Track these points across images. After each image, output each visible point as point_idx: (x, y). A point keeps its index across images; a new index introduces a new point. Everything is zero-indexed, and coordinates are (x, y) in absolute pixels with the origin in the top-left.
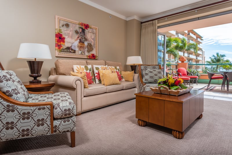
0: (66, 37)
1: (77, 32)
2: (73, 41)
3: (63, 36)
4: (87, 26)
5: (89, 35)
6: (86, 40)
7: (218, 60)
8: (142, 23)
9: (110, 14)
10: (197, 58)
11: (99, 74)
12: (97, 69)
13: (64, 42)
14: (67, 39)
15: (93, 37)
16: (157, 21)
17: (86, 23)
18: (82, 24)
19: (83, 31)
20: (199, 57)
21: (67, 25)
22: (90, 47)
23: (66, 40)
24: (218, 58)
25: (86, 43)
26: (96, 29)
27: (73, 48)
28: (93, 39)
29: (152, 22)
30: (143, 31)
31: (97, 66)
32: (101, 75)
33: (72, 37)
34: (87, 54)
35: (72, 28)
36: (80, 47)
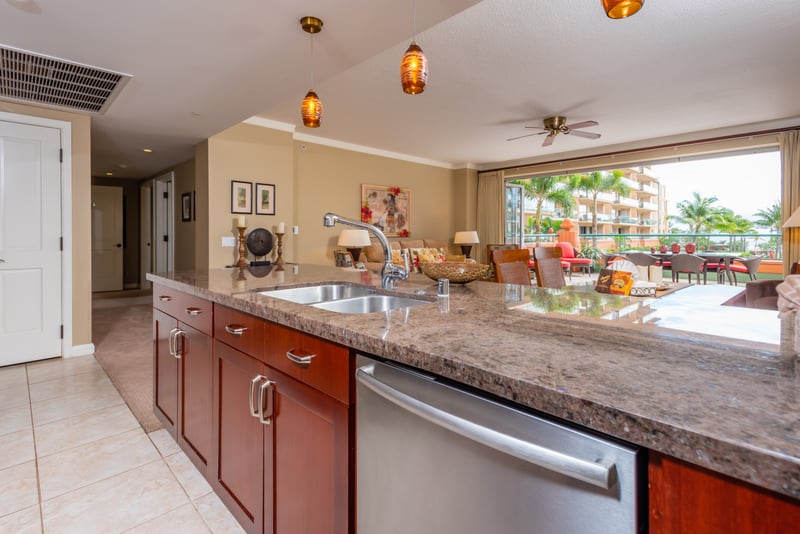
0: (373, 210)
1: (385, 202)
2: (381, 214)
3: (371, 210)
4: (397, 191)
5: (400, 203)
6: (396, 210)
7: (701, 212)
8: (479, 172)
9: (433, 167)
10: (642, 206)
11: (418, 260)
12: (415, 253)
13: (370, 217)
14: (375, 214)
15: (405, 205)
16: (503, 171)
17: (396, 186)
18: (391, 190)
19: (393, 198)
20: (649, 201)
21: (375, 195)
22: (402, 220)
23: (373, 214)
24: (700, 205)
25: (396, 216)
26: (409, 192)
27: (381, 224)
28: (406, 208)
29: (495, 173)
30: (481, 184)
31: (415, 250)
32: (421, 260)
33: (379, 210)
34: (397, 230)
35: (380, 198)
36: (390, 222)
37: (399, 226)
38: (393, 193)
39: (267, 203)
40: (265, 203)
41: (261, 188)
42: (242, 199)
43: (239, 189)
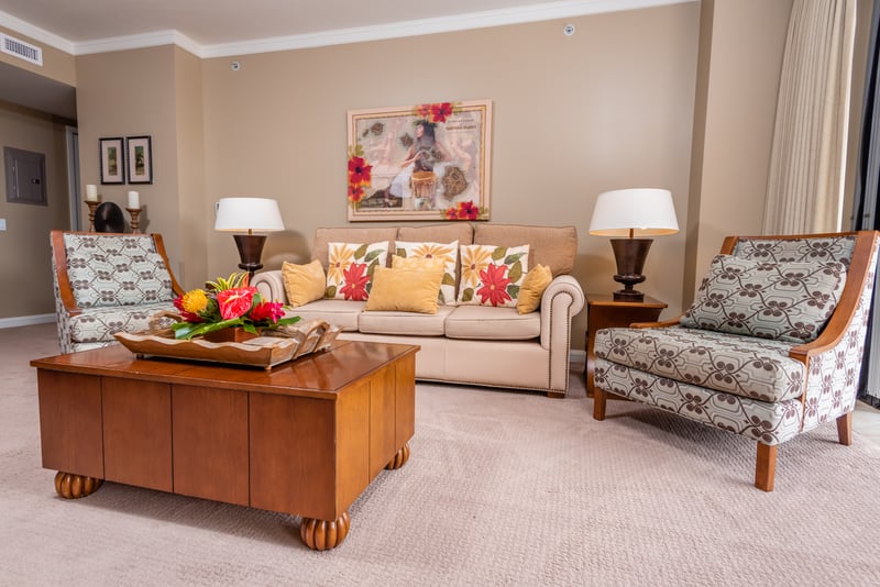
0: (374, 163)
1: (407, 141)
2: (395, 169)
3: (367, 163)
4: (443, 111)
5: (451, 138)
6: (439, 157)
13: (368, 178)
14: (377, 170)
15: (467, 142)
18: (424, 110)
19: (429, 129)
22: (456, 180)
23: (373, 172)
25: (439, 171)
26: (482, 109)
27: (394, 192)
28: (469, 150)
33: (390, 161)
34: (442, 204)
35: (392, 133)
36: (417, 187)
37: (448, 196)
38: (430, 118)
39: (142, 165)
40: (139, 166)
41: (133, 144)
42: (113, 162)
43: (109, 149)
